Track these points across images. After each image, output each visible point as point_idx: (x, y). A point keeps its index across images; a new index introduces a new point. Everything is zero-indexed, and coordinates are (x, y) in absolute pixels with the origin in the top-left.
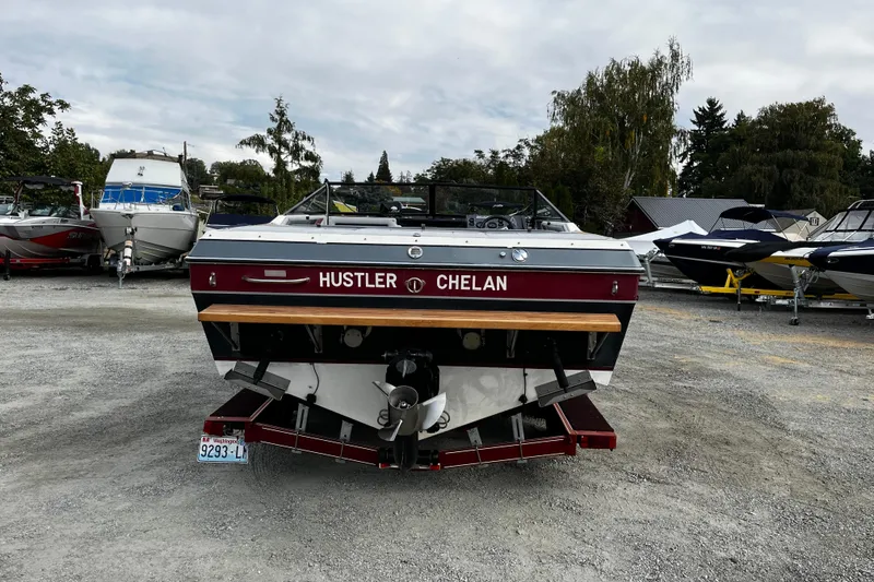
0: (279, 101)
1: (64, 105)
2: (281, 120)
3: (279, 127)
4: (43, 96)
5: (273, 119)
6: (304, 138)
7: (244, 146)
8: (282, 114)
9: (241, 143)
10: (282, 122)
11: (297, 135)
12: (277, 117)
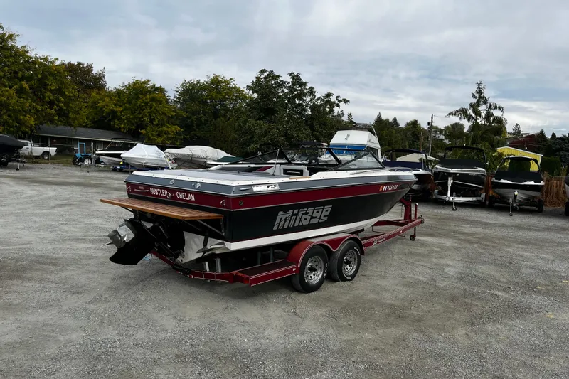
0: (479, 85)
1: (346, 101)
2: (480, 97)
3: (478, 102)
4: (337, 97)
5: (474, 97)
6: (496, 108)
7: (451, 116)
8: (480, 92)
9: (450, 114)
10: (481, 98)
11: (490, 106)
12: (477, 95)
